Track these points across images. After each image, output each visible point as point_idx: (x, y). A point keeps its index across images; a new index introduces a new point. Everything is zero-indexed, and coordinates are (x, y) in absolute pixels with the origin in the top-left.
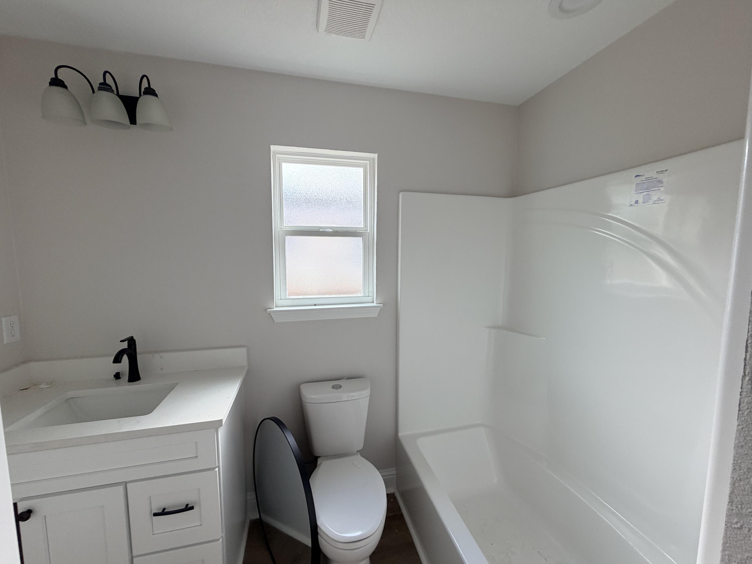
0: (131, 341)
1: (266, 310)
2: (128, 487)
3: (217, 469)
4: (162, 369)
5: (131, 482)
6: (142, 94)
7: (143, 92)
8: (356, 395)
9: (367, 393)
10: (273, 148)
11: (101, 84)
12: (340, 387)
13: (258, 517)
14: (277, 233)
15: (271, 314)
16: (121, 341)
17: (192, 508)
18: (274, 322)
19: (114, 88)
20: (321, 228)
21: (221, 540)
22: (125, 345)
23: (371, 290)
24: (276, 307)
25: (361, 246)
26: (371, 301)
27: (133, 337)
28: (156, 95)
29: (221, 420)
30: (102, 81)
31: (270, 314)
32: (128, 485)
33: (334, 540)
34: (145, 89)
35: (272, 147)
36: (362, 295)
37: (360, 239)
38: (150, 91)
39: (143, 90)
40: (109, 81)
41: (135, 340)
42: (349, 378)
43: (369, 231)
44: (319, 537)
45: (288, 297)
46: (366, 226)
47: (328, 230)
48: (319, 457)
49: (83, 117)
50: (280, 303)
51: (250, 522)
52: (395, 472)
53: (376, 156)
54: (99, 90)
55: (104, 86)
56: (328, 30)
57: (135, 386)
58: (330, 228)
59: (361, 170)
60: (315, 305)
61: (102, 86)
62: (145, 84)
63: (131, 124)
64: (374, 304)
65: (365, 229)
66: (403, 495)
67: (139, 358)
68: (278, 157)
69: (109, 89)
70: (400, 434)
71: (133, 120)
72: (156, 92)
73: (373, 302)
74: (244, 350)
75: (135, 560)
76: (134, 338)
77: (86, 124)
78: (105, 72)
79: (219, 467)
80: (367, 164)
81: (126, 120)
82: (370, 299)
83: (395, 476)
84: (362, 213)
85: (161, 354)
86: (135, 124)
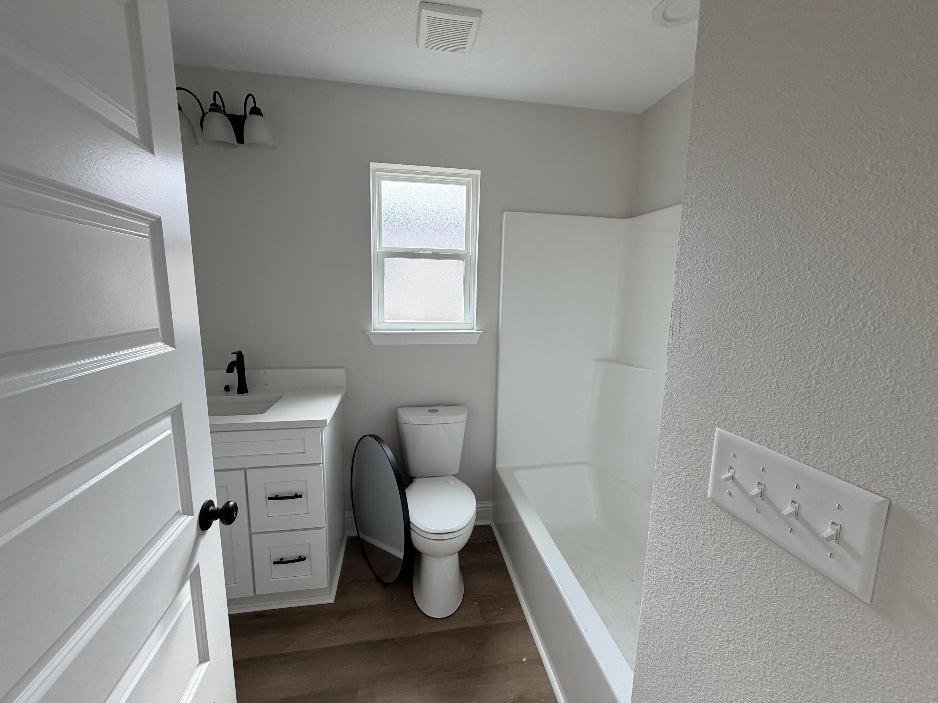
0: (240, 355)
1: (364, 332)
2: (247, 472)
3: (322, 465)
4: (266, 385)
5: (250, 468)
6: (248, 113)
7: (250, 112)
8: (451, 419)
9: (462, 418)
10: (373, 165)
11: (211, 105)
12: (437, 411)
13: (357, 534)
14: (376, 254)
15: (370, 336)
16: (232, 354)
17: (300, 496)
18: (372, 343)
19: (222, 108)
20: (421, 250)
21: (325, 529)
22: (234, 358)
23: (471, 316)
24: (374, 330)
25: (462, 270)
26: (471, 328)
27: (241, 351)
28: (261, 114)
29: (326, 421)
30: (213, 102)
31: (368, 336)
32: (247, 471)
33: (424, 531)
34: (252, 108)
35: (371, 164)
36: (462, 321)
37: (461, 262)
38: (256, 111)
39: (248, 110)
40: (219, 102)
41: (243, 354)
42: (445, 405)
43: (470, 254)
44: (412, 531)
45: (385, 321)
46: (467, 249)
47: (427, 252)
48: (415, 477)
49: (196, 138)
50: (378, 326)
51: (348, 537)
52: (492, 505)
53: (478, 172)
54: (210, 111)
55: (215, 108)
56: (428, 46)
57: (243, 397)
58: (430, 250)
59: (464, 188)
60: (413, 330)
61: (213, 107)
62: (250, 104)
63: (238, 143)
64: (475, 331)
65: (466, 251)
66: (499, 526)
67: (247, 373)
68: (377, 174)
69: (219, 110)
70: (498, 466)
71: (240, 139)
72: (262, 112)
73: (473, 329)
74: (343, 371)
75: (253, 536)
76: (243, 353)
77: (197, 143)
78: (215, 93)
79: (323, 463)
80: (470, 181)
81: (234, 140)
82: (469, 326)
83: (492, 508)
84: (464, 234)
85: (266, 371)
86: (242, 142)
